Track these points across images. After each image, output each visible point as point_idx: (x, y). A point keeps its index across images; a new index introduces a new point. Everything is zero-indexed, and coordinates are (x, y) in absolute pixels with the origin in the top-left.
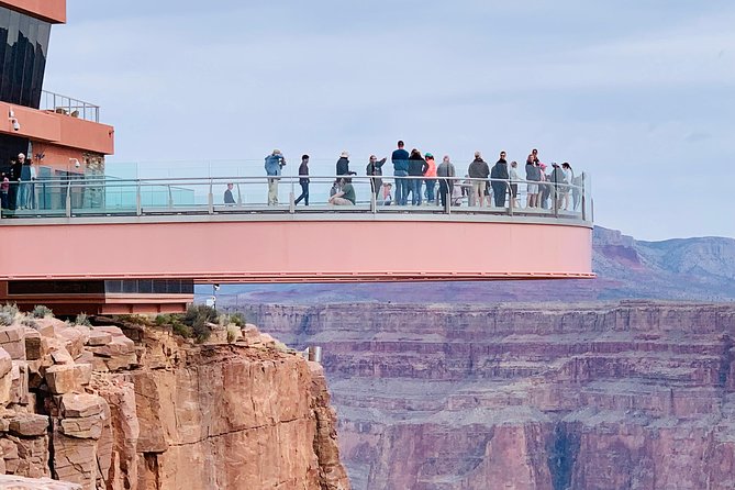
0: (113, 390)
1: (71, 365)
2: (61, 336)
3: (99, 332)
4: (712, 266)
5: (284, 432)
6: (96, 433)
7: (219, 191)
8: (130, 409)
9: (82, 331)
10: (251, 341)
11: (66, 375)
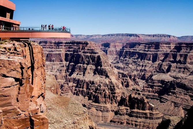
0: (22, 49)
1: (18, 46)
2: (16, 43)
3: (20, 43)
4: (81, 37)
5: (39, 54)
6: (21, 53)
7: (28, 29)
8: (24, 51)
9: (18, 43)
10: (35, 44)
11: (17, 47)
